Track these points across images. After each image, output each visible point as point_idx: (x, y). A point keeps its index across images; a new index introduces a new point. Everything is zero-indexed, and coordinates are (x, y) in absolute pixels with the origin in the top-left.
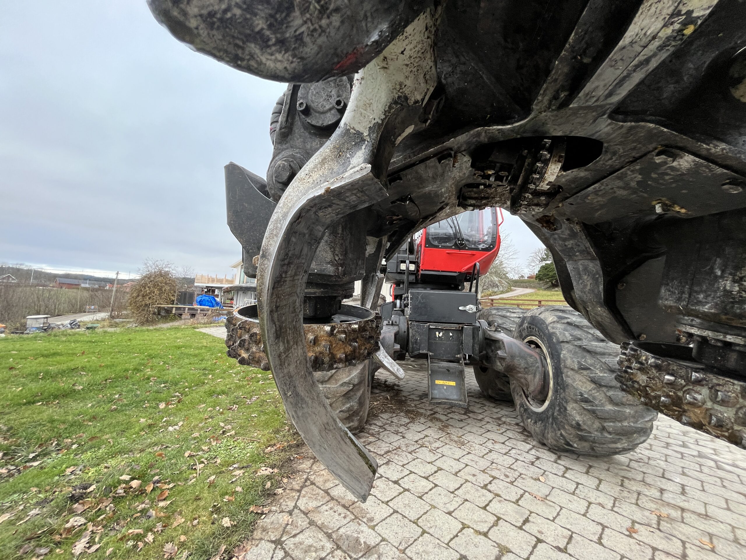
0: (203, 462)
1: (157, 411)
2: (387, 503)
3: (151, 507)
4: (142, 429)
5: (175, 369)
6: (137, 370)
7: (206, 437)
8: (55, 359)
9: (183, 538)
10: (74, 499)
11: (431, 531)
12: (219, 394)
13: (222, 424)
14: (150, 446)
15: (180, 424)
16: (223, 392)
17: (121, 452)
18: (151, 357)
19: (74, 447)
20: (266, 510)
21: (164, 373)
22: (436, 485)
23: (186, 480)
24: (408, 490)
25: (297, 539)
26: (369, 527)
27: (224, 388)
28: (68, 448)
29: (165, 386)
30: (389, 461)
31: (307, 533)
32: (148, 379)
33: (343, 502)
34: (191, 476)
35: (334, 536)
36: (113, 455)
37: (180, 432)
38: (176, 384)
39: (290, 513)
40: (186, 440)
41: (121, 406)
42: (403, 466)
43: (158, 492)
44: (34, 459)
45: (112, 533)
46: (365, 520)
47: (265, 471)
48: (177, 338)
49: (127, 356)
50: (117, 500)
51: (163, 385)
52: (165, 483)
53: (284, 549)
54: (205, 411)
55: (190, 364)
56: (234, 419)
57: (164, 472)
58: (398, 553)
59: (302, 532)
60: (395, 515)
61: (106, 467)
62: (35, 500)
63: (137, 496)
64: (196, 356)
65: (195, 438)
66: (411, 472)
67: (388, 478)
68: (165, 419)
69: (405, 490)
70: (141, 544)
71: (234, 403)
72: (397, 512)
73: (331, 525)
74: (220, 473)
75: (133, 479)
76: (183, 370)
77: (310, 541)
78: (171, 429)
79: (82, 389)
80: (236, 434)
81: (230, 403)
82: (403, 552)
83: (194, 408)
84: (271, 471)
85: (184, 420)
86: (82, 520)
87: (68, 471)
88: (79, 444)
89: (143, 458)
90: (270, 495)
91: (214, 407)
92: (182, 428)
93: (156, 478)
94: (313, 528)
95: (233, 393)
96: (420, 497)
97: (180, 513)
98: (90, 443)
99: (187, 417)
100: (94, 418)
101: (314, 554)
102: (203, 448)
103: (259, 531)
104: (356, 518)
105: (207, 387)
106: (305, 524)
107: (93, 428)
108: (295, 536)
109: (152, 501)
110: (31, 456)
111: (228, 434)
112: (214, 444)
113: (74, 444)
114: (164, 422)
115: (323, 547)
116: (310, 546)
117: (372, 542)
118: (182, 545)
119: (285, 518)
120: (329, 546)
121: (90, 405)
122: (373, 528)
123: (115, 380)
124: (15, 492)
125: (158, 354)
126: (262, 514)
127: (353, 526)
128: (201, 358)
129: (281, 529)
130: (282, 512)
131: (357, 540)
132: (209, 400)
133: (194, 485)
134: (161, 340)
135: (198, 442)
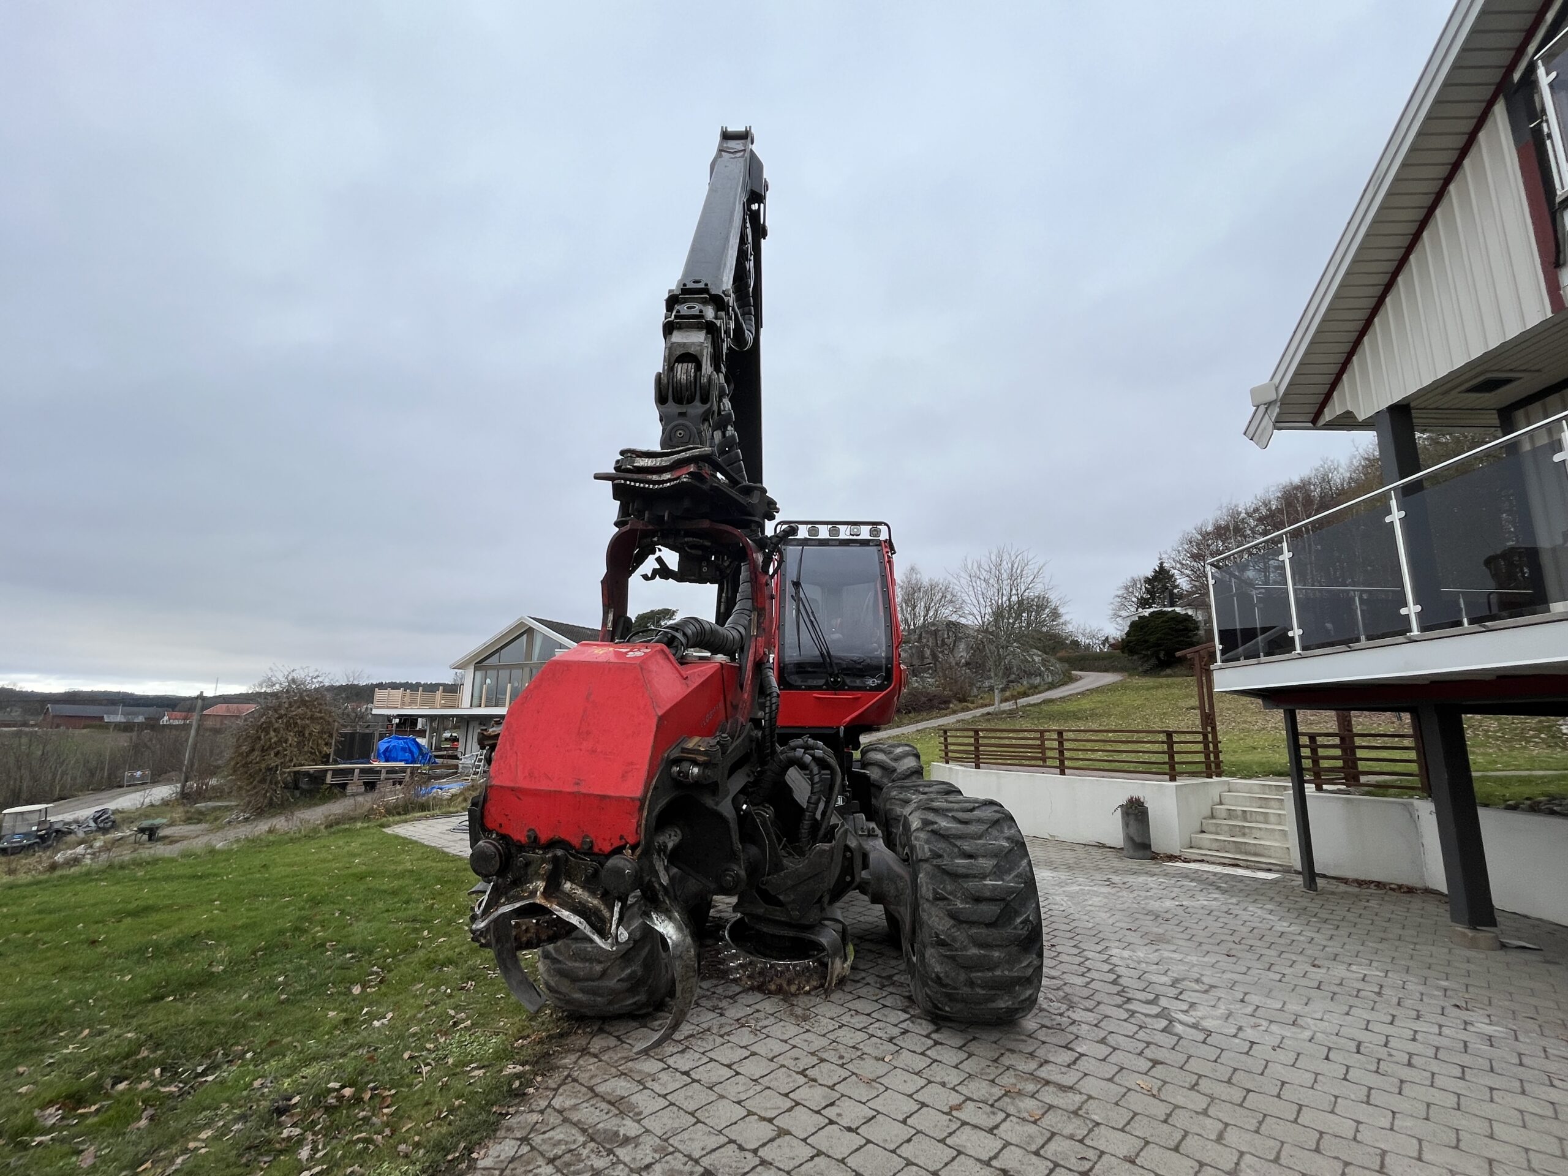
0: (429, 1064)
1: (351, 997)
2: (665, 1096)
3: (373, 1115)
4: (336, 1027)
5: (362, 923)
6: (298, 930)
7: (430, 1032)
8: (150, 919)
9: (417, 1138)
10: (281, 1111)
11: (707, 1121)
12: (443, 965)
13: (452, 1012)
14: (352, 1048)
15: (390, 1015)
16: (450, 962)
17: (315, 1058)
18: (315, 902)
19: (249, 1055)
20: (512, 1110)
21: (344, 932)
22: (737, 1073)
23: (410, 1086)
24: (698, 1081)
25: (547, 1135)
26: (634, 1121)
27: (450, 953)
28: (242, 1056)
29: (352, 958)
30: (687, 1047)
31: (558, 1130)
32: (323, 945)
33: (609, 1098)
34: (416, 1081)
35: (590, 1131)
36: (308, 1061)
37: (391, 1027)
38: (370, 952)
39: (542, 1112)
40: (401, 1037)
41: (293, 994)
42: (703, 1053)
43: (377, 1100)
44: (204, 1073)
45: (335, 1141)
46: (631, 1114)
47: (511, 1069)
48: (355, 856)
49: (273, 902)
50: (329, 1110)
51: (349, 955)
52: (385, 1089)
53: (531, 1145)
54: (423, 995)
55: (388, 911)
56: (469, 1004)
57: (379, 1078)
58: (658, 1141)
59: (553, 1129)
60: (671, 1108)
61: (303, 1077)
62: (230, 1117)
63: (354, 1104)
64: (394, 893)
65: (414, 1035)
66: (711, 1060)
67: (676, 1069)
68: (365, 1010)
69: (694, 1081)
70: (372, 1147)
71: (469, 979)
72: (674, 1104)
73: (590, 1121)
74: (454, 1074)
75: (343, 1087)
76: (375, 924)
77: (561, 1136)
78: (376, 1023)
79: (223, 971)
80: (473, 1024)
81: (462, 978)
82: (666, 1140)
83: (406, 990)
84: (521, 1068)
85: (392, 1011)
86: (298, 1131)
87: (257, 1084)
88: (255, 1053)
89: (349, 1064)
90: (520, 1095)
91: (437, 987)
92: (393, 1022)
93: (372, 1085)
94: (567, 1125)
95: (466, 962)
96: (711, 1088)
97: (409, 1117)
98: (269, 1049)
99: (397, 1006)
100: (259, 1015)
101: (563, 1147)
102: (428, 1046)
103: (503, 1132)
104: (621, 1112)
105: (421, 953)
106: (559, 1121)
107: (264, 1030)
108: (544, 1133)
109: (373, 1109)
110: (200, 1069)
111: (462, 1026)
112: (442, 1040)
113: (247, 1052)
114: (365, 1014)
115: (575, 1141)
116: (560, 1141)
117: (632, 1133)
118: (417, 1145)
119: (535, 1117)
120: (581, 1139)
121: (246, 996)
122: (638, 1122)
123: (269, 949)
124: (204, 1109)
125: (327, 895)
126: (507, 1114)
127: (616, 1121)
128: (405, 897)
129: (529, 1128)
130: (532, 1111)
131: (616, 1134)
132: (428, 976)
133: (422, 1090)
134: (324, 861)
135: (419, 1039)
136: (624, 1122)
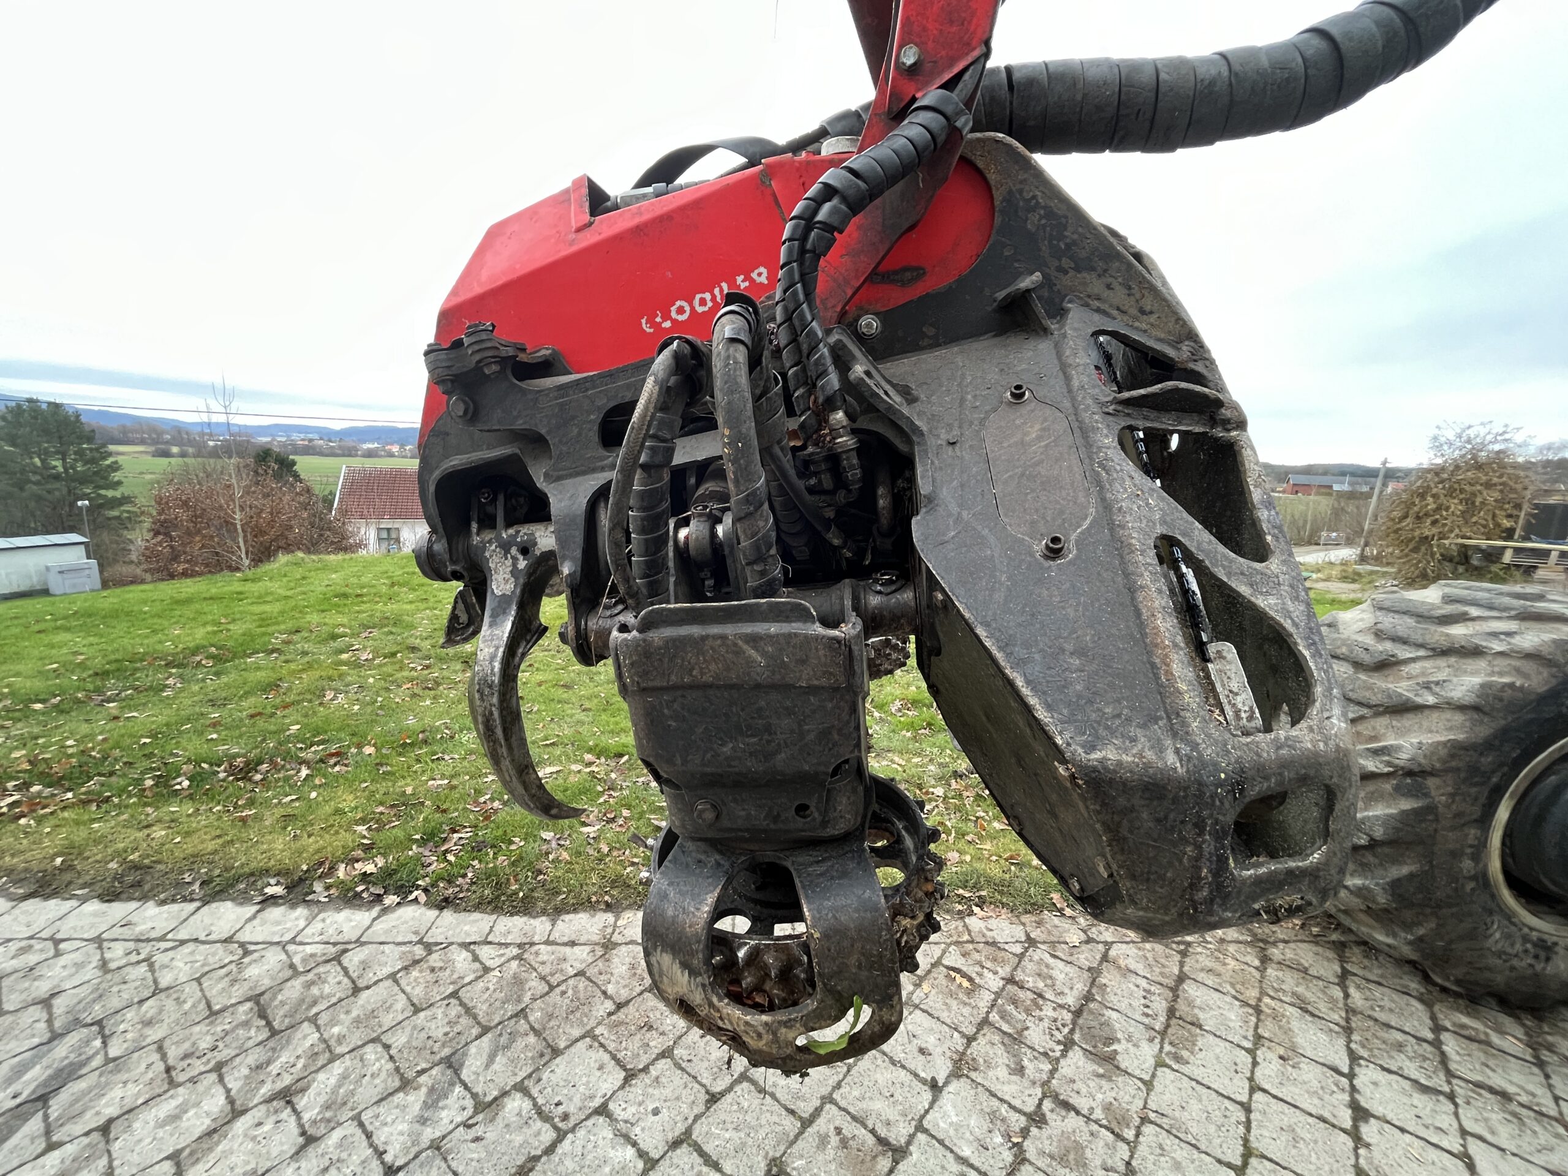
2: (1258, 1088)
20: (1068, 912)
24: (1360, 1141)
26: (1157, 1058)
31: (1071, 969)
33: (1182, 1007)
35: (1093, 1005)
39: (1090, 941)
53: (1025, 952)
58: (1136, 1108)
59: (1068, 963)
67: (1355, 1091)
69: (1354, 1135)
72: (1248, 1112)
73: (1112, 998)
82: (1145, 1120)
94: (1087, 975)
101: (1043, 986)
103: (1030, 919)
104: (1162, 1033)
106: (1086, 964)
108: (1055, 957)
115: (1062, 994)
116: (1052, 978)
117: (1126, 1062)
119: (1077, 938)
120: (1070, 1000)
122: (1161, 1064)
126: (1059, 911)
127: (1139, 1032)
129: (1054, 939)
130: (1085, 931)
136: (1144, 1044)
